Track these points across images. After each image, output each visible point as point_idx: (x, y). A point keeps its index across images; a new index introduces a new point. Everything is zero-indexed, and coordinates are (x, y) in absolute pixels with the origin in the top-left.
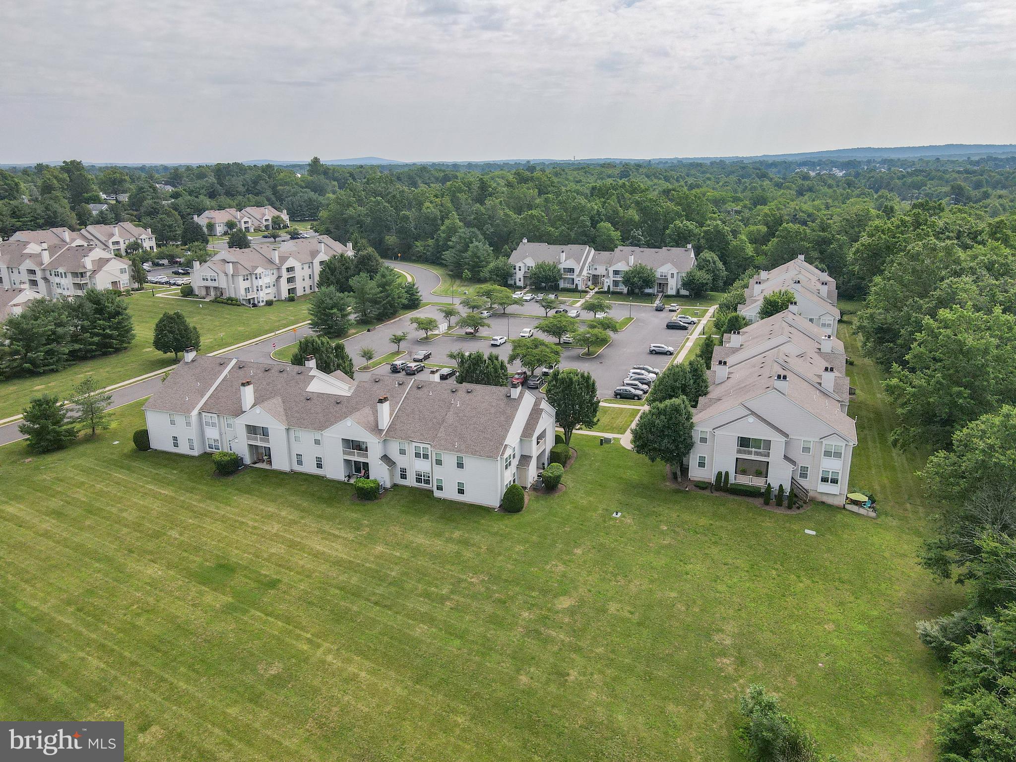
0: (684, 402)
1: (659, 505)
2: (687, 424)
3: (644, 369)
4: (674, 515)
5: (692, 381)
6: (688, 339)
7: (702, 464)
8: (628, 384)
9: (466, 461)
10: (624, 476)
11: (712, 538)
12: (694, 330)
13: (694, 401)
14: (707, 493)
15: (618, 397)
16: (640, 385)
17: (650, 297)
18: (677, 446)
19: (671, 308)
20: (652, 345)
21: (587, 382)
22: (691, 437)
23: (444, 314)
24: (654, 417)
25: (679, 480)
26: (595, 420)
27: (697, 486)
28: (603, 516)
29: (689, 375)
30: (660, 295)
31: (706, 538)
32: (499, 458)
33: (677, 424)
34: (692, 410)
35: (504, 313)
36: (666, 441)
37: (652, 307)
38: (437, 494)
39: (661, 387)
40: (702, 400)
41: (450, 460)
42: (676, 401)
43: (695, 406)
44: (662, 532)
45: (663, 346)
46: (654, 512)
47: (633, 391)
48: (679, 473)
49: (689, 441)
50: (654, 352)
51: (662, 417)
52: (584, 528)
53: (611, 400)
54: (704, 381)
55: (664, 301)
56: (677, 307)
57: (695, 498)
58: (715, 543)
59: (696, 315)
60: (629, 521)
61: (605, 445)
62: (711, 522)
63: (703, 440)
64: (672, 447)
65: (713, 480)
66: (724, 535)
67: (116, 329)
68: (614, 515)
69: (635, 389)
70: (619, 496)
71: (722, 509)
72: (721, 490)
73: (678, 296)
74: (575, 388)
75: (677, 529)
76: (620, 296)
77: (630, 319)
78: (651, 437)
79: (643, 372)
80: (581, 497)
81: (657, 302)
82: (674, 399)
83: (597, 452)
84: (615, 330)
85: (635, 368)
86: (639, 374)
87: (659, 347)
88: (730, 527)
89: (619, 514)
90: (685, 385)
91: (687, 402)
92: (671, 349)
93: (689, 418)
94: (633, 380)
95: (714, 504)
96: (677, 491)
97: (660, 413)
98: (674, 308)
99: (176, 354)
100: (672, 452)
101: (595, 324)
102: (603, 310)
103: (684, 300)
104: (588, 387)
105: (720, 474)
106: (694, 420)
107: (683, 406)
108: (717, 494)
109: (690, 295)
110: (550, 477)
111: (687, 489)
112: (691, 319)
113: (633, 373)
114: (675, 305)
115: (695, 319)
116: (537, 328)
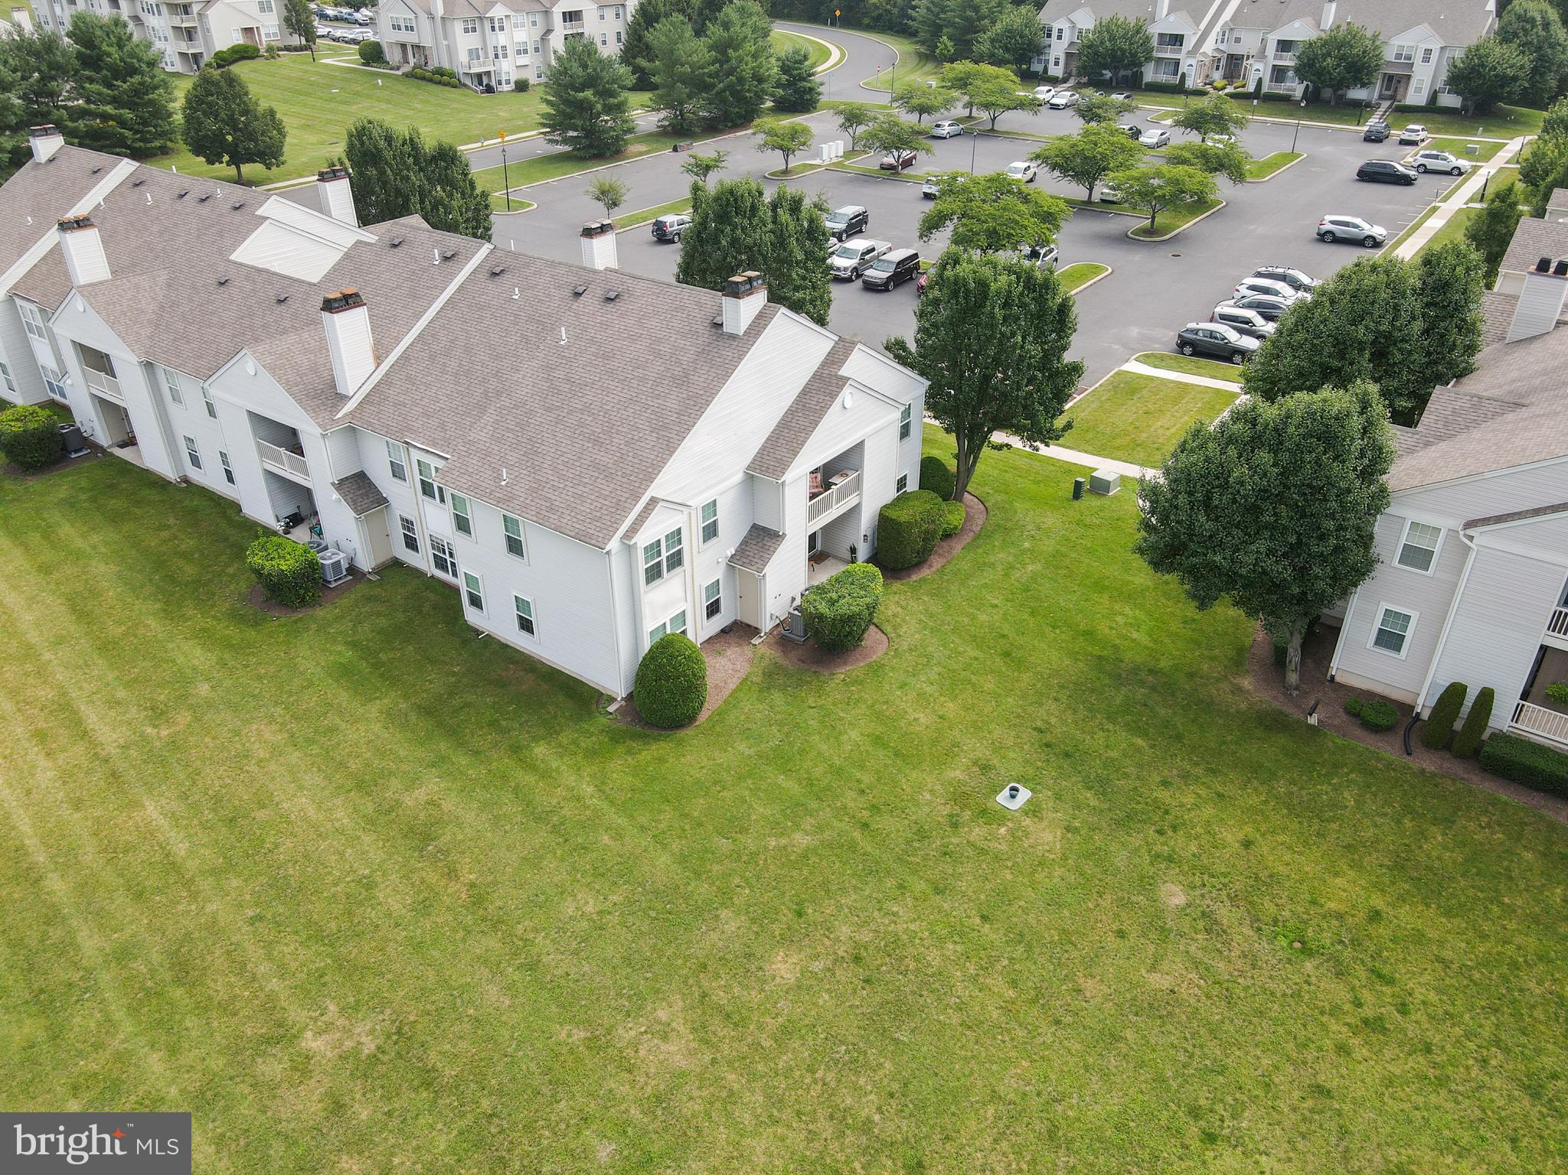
0: (1365, 405)
1: (1185, 776)
2: (1361, 493)
3: (1283, 278)
4: (1231, 837)
5: (1418, 326)
6: (1435, 209)
7: (1389, 639)
8: (1224, 318)
9: (529, 535)
10: (1103, 629)
11: (1366, 995)
12: (1458, 187)
13: (1412, 395)
14: (1388, 750)
15: (1188, 350)
16: (1259, 321)
17: (1358, 110)
18: (1302, 572)
19: (1406, 136)
20: (1328, 218)
21: (1041, 301)
22: (1366, 540)
23: (841, 120)
24: (1232, 452)
25: (1293, 678)
26: (1059, 422)
27: (1354, 713)
28: (960, 797)
29: (1412, 304)
30: (1385, 104)
31: (1339, 993)
32: (614, 545)
33: (1317, 491)
34: (1394, 436)
35: (992, 130)
36: (1262, 546)
37: (1357, 132)
38: (471, 615)
39: (1300, 336)
40: (1441, 398)
41: (488, 524)
42: (1331, 398)
43: (1407, 418)
44: (1159, 929)
45: (1358, 221)
46: (1157, 805)
47: (1233, 337)
48: (1294, 655)
49: (1355, 556)
50: (1329, 238)
51: (1264, 457)
52: (866, 845)
53: (1162, 358)
54: (1469, 329)
55: (1390, 120)
56: (1423, 135)
57: (1336, 766)
58: (1374, 1025)
59: (1469, 153)
60: (1048, 837)
61: (1089, 502)
62: (1378, 902)
63: (1415, 557)
64: (1282, 570)
65: (1424, 703)
66: (1421, 985)
67: (131, 106)
68: (1003, 797)
69: (1241, 331)
70: (1049, 712)
71: (1437, 848)
72: (1447, 747)
73: (1431, 110)
74: (992, 315)
75: (1225, 913)
76: (1283, 106)
77: (1293, 155)
78: (1204, 523)
79: (1279, 285)
80: (921, 695)
81: (1374, 122)
82: (1326, 392)
83: (1051, 520)
84: (1237, 174)
85: (1259, 275)
86: (1266, 291)
87: (1346, 224)
88: (1455, 949)
89: (1024, 794)
90: (1388, 336)
91: (1379, 408)
92: (1378, 231)
93: (1375, 462)
94: (1244, 306)
95: (1408, 810)
96: (1273, 723)
97: (1256, 441)
98: (1413, 137)
99: (238, 168)
100: (1277, 587)
101: (1187, 155)
102: (1224, 130)
103: (1444, 118)
104: (1041, 315)
105: (1455, 693)
106: (1394, 477)
107: (1356, 422)
108: (1427, 762)
109: (1464, 107)
110: (821, 617)
111: (1313, 720)
112: (1454, 161)
113: (1252, 288)
114: (1416, 129)
115: (1464, 163)
116: (1037, 157)
